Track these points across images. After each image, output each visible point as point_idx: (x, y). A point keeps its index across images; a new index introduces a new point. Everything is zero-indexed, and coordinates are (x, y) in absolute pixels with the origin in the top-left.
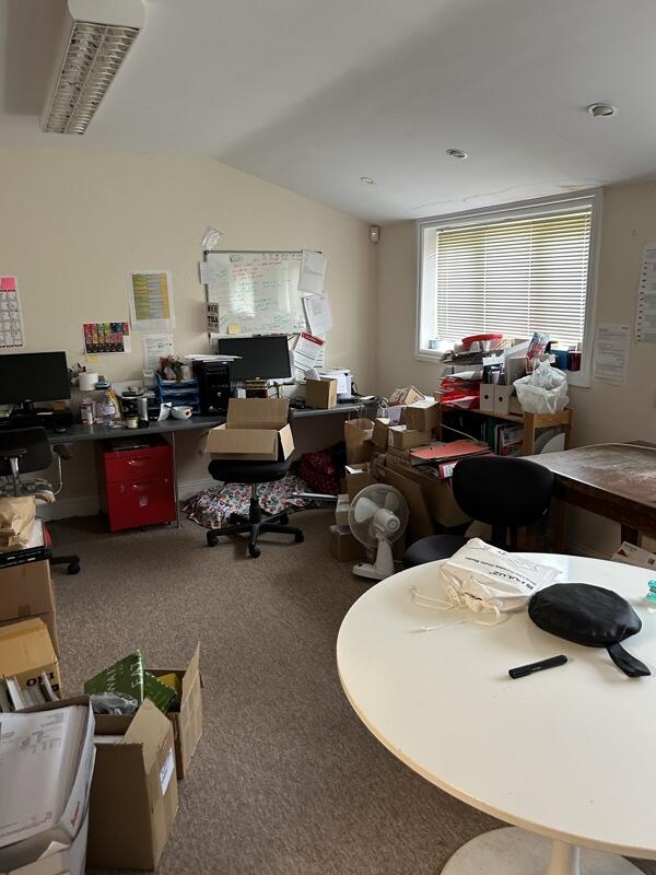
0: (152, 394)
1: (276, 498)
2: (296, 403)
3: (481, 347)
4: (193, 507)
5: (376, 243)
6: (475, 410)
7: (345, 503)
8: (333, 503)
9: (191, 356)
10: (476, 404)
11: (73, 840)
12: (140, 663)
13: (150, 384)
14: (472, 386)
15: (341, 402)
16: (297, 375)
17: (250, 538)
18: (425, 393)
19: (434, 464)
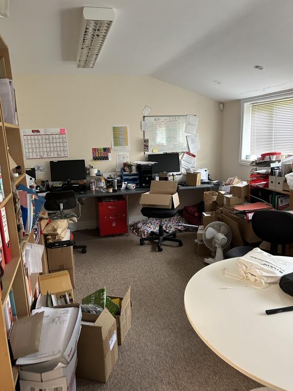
0: (119, 178)
1: (171, 226)
2: (181, 183)
3: (270, 159)
4: (135, 228)
5: (222, 111)
6: (266, 188)
7: (202, 229)
8: (197, 229)
9: (136, 162)
10: (267, 185)
11: (68, 363)
12: (105, 293)
13: (119, 174)
14: (265, 177)
15: (203, 183)
16: (183, 171)
17: (158, 243)
18: (242, 180)
19: (245, 213)
